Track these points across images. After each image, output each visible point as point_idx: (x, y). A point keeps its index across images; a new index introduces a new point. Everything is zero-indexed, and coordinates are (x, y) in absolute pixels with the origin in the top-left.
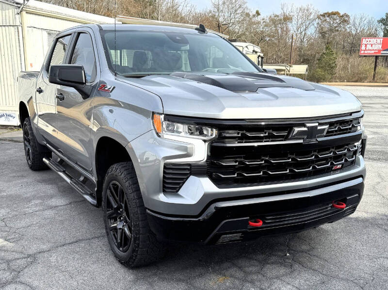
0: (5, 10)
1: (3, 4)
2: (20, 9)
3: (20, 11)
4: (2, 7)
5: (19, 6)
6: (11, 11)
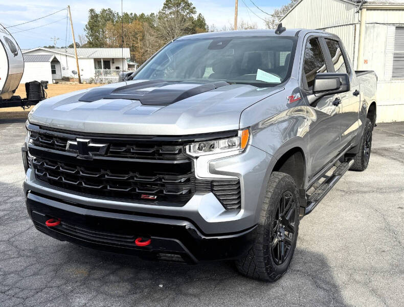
1: (349, 4)
2: (359, 7)
4: (348, 7)
5: (359, 4)
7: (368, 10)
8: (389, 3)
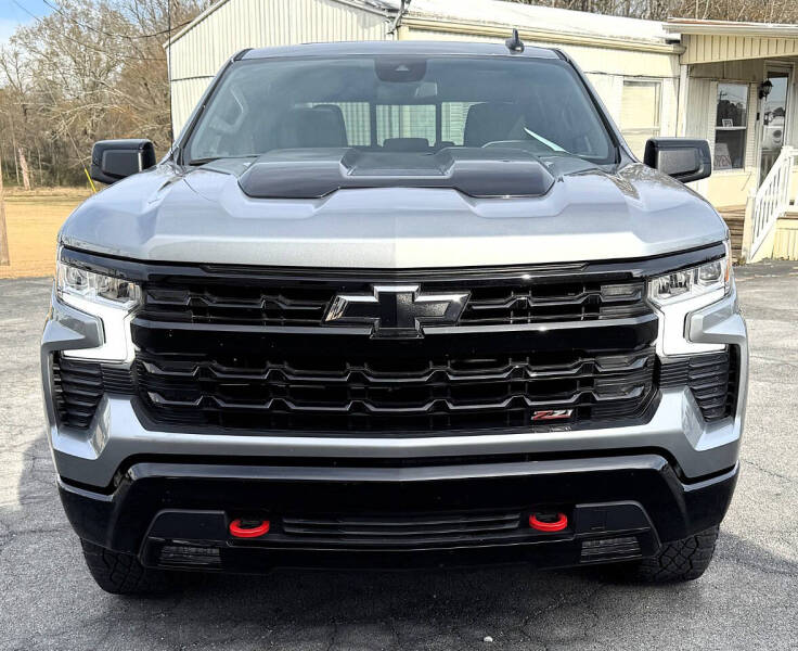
0: (368, 28)
1: (367, 14)
2: (395, 21)
3: (394, 26)
4: (365, 20)
5: (393, 15)
6: (378, 27)
7: (411, 29)
8: (448, 18)
